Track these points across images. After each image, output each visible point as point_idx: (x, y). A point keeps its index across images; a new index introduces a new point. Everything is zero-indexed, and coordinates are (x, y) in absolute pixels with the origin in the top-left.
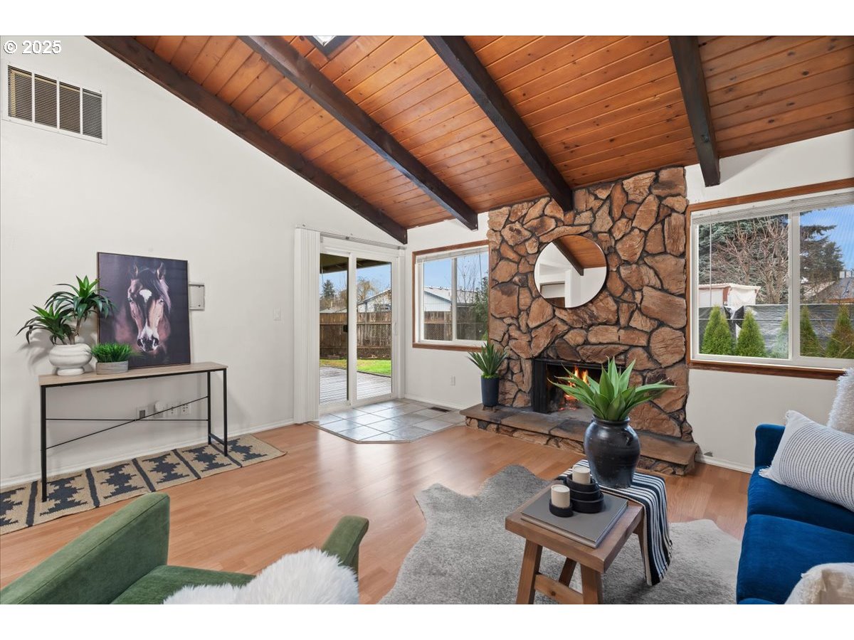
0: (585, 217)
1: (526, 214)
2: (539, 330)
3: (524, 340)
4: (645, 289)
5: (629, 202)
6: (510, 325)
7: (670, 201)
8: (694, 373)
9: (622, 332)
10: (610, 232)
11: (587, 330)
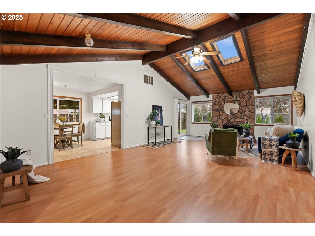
0: (235, 97)
1: (221, 96)
2: (224, 119)
3: (221, 121)
4: (247, 112)
5: (243, 95)
6: (217, 118)
7: (251, 96)
8: (255, 127)
9: (242, 119)
10: (240, 101)
11: (235, 119)
